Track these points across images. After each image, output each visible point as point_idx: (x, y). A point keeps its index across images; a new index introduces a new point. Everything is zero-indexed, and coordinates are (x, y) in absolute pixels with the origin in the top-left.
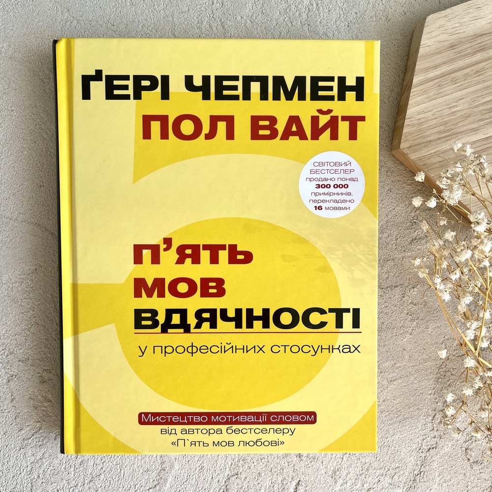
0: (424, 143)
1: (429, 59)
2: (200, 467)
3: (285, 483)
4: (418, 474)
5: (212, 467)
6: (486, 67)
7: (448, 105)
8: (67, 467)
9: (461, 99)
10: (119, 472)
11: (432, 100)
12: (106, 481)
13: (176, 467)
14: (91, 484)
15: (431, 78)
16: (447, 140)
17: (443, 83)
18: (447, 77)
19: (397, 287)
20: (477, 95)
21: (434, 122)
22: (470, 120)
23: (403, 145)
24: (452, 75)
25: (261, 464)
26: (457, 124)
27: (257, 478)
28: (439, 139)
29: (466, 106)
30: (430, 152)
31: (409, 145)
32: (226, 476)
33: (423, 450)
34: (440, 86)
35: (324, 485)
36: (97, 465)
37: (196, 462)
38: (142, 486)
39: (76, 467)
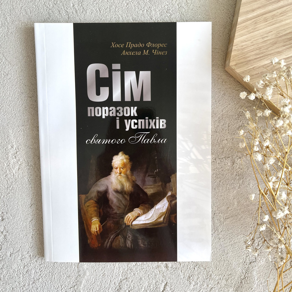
0: (246, 62)
1: (249, 6)
2: (103, 274)
3: (157, 284)
4: (244, 279)
5: (111, 274)
6: (287, 10)
7: (261, 36)
8: (18, 274)
9: (270, 32)
10: (51, 277)
11: (250, 33)
12: (43, 283)
13: (88, 274)
14: (34, 284)
15: (250, 18)
16: (261, 60)
17: (258, 22)
18: (260, 17)
19: (229, 157)
20: (280, 29)
21: (252, 47)
22: (276, 45)
23: (232, 63)
24: (264, 16)
25: (142, 272)
26: (268, 48)
27: (139, 281)
28: (255, 59)
29: (274, 36)
30: (249, 68)
31: (235, 63)
32: (119, 280)
33: (247, 263)
34: (256, 23)
35: (183, 286)
36: (37, 272)
37: (100, 271)
38: (66, 286)
39: (24, 274)
